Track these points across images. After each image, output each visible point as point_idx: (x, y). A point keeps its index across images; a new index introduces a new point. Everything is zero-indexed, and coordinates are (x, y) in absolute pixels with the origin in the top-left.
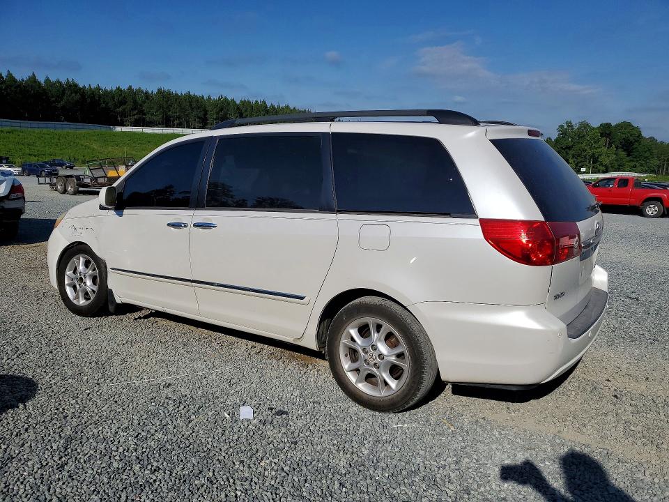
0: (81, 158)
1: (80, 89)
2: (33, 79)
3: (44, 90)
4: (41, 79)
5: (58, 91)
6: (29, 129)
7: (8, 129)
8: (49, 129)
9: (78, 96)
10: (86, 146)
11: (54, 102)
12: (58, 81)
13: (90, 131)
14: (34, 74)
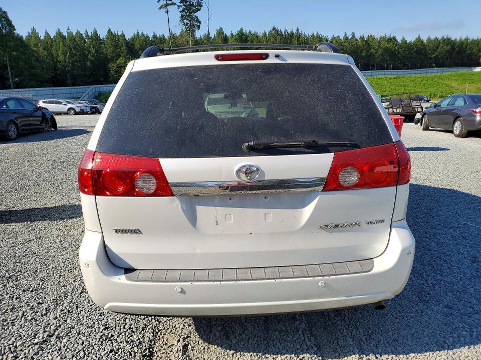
0: (439, 94)
1: (452, 41)
2: (419, 40)
3: (424, 46)
4: (424, 38)
5: (434, 45)
6: (409, 75)
7: (394, 76)
8: (421, 75)
9: (449, 47)
10: (446, 85)
11: (430, 54)
12: (436, 38)
13: (453, 73)
14: (419, 37)
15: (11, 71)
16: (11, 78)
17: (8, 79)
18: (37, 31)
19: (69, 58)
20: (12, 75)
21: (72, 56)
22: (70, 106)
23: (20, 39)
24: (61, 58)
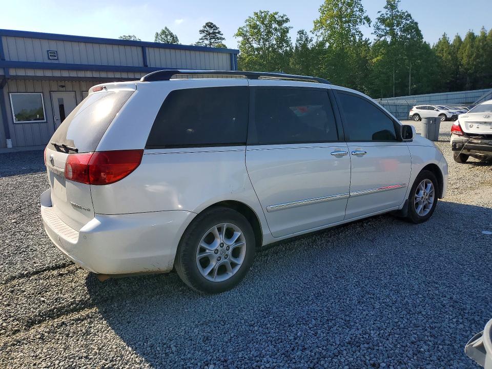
15: (411, 79)
16: (410, 85)
17: (407, 86)
18: (447, 36)
19: (474, 60)
20: (411, 82)
21: (478, 56)
22: (442, 111)
23: (426, 46)
24: (465, 61)
